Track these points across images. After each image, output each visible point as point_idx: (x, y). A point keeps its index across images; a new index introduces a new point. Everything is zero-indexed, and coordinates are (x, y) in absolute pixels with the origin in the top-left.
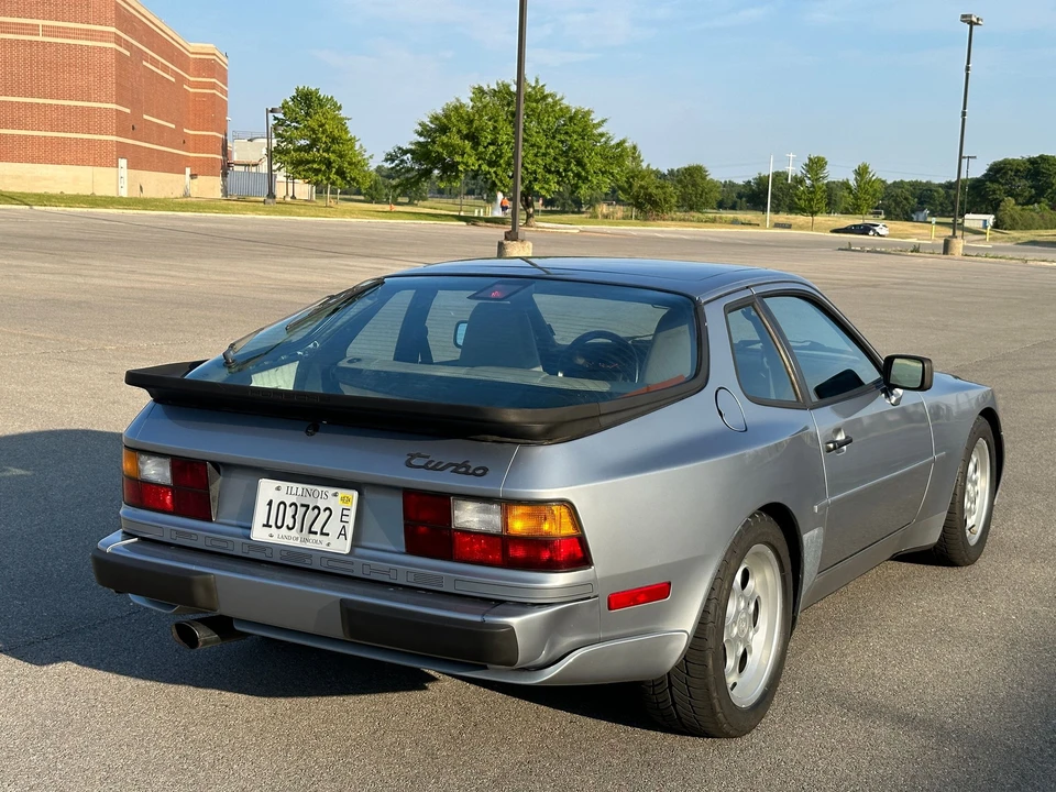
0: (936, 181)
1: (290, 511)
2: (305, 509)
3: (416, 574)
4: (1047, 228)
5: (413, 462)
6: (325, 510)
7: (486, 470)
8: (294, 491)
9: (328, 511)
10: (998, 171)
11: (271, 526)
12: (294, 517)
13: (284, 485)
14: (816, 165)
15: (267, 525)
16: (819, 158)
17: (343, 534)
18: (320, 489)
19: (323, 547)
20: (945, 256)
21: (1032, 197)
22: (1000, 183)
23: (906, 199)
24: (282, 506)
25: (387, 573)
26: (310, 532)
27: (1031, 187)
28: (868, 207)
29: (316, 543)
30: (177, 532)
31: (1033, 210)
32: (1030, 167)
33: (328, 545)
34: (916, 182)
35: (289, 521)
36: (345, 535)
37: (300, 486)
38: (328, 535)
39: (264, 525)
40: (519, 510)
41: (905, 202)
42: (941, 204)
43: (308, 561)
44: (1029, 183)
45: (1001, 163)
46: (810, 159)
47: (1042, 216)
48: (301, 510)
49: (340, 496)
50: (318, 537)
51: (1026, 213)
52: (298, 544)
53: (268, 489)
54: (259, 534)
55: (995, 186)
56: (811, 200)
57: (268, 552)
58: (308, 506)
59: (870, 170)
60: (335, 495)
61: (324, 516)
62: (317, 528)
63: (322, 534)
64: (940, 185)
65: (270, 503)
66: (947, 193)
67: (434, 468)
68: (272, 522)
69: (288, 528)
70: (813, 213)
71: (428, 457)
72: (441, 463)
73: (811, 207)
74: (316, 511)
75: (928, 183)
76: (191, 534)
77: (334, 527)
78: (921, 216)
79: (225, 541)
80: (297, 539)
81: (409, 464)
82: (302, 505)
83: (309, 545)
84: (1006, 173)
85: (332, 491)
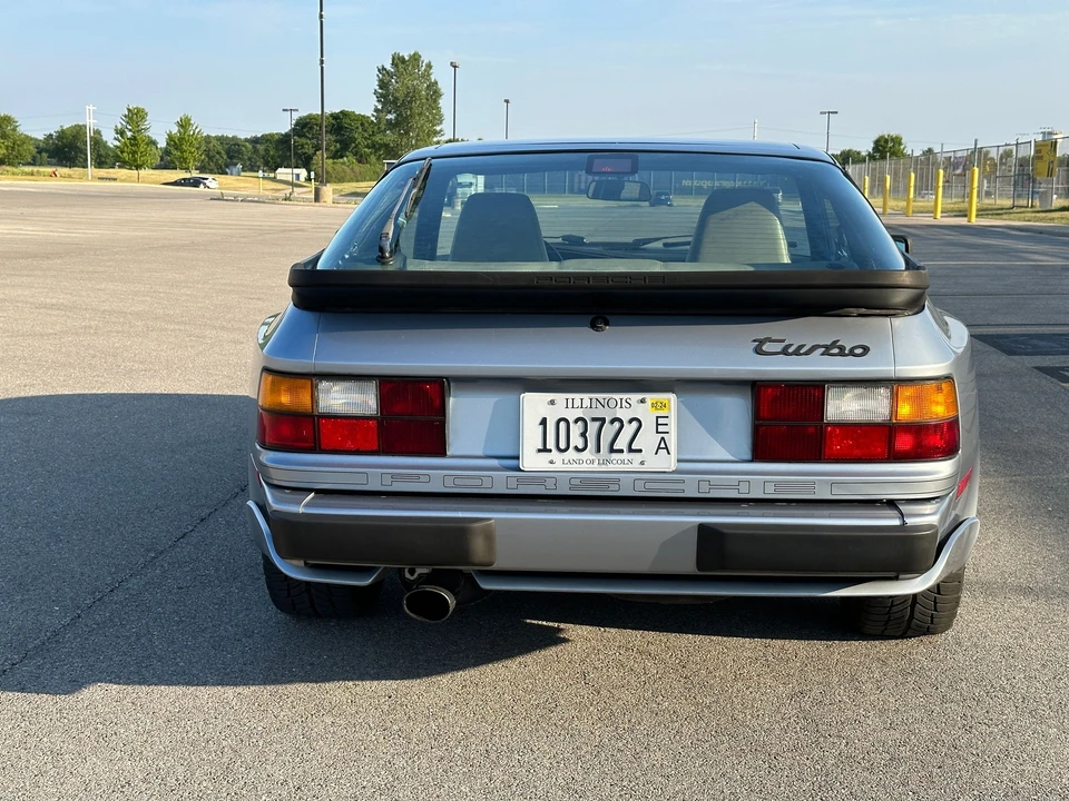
0: (242, 136)
1: (576, 430)
2: (597, 424)
3: (777, 484)
4: (357, 181)
5: (764, 348)
6: (631, 421)
7: (866, 350)
8: (577, 403)
9: (635, 424)
10: (304, 126)
11: (550, 451)
12: (583, 435)
13: (560, 397)
14: (135, 117)
15: (545, 450)
16: (139, 110)
17: (663, 446)
18: (617, 396)
19: (636, 466)
20: (317, 204)
21: (337, 151)
22: (308, 138)
23: (219, 153)
24: (562, 424)
25: (737, 487)
26: (612, 450)
27: (336, 141)
28: (195, 160)
29: (621, 463)
30: (393, 476)
31: (343, 163)
32: (333, 122)
33: (642, 463)
34: (223, 136)
35: (576, 441)
36: (666, 448)
37: (586, 397)
38: (640, 451)
39: (539, 451)
40: (907, 392)
41: (218, 156)
42: (250, 159)
43: (613, 487)
44: (333, 138)
45: (305, 118)
46: (129, 110)
47: (352, 169)
48: (593, 427)
49: (649, 402)
50: (626, 456)
51: (338, 167)
52: (595, 467)
53: (535, 405)
54: (532, 461)
55: (303, 140)
56: (134, 153)
57: (550, 484)
58: (603, 420)
59: (192, 122)
60: (643, 401)
61: (629, 430)
62: (621, 443)
63: (631, 450)
64: (246, 140)
65: (544, 422)
66: (254, 147)
67: (796, 353)
68: (551, 444)
69: (576, 448)
70: (138, 167)
71: (783, 341)
72: (803, 346)
73: (135, 160)
74: (617, 425)
75: (234, 138)
76: (418, 476)
77: (647, 439)
78: (235, 170)
79: (479, 477)
80: (592, 462)
81: (758, 351)
82: (594, 419)
83: (611, 467)
84: (311, 128)
85: (635, 397)
